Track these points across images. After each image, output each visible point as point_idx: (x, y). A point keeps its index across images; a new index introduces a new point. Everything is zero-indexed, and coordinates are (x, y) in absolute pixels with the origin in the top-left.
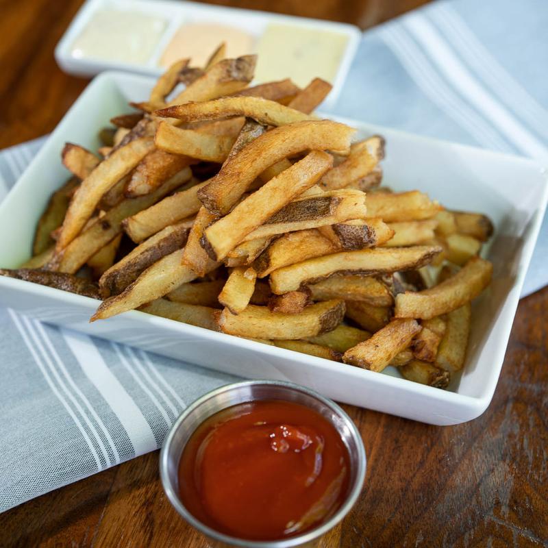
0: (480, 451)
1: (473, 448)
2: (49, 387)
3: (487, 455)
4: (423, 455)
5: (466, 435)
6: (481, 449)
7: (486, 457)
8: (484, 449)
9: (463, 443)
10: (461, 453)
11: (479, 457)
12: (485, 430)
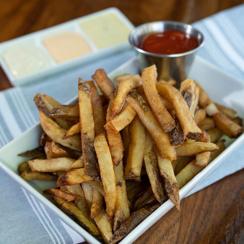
0: (239, 239)
1: (235, 237)
2: (31, 207)
3: (242, 241)
4: (210, 240)
5: (232, 231)
6: (239, 238)
7: (241, 242)
8: (240, 238)
9: (230, 235)
10: (229, 239)
11: (238, 242)
12: (241, 228)
